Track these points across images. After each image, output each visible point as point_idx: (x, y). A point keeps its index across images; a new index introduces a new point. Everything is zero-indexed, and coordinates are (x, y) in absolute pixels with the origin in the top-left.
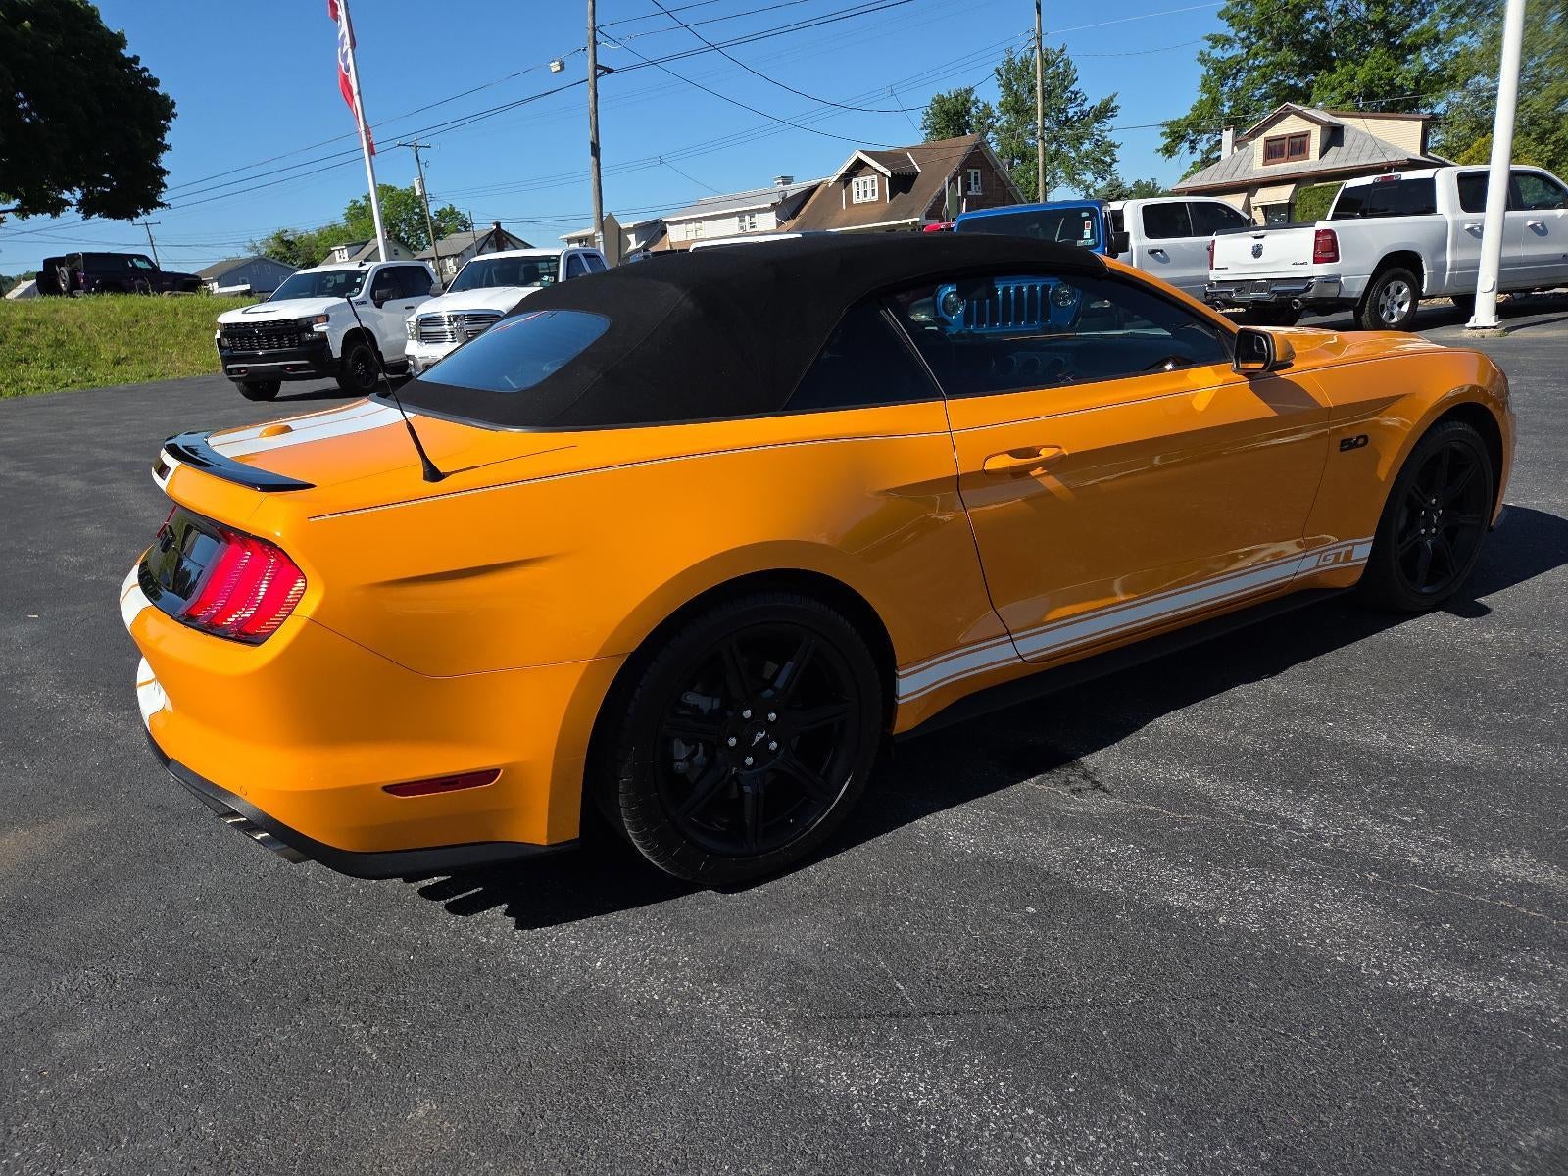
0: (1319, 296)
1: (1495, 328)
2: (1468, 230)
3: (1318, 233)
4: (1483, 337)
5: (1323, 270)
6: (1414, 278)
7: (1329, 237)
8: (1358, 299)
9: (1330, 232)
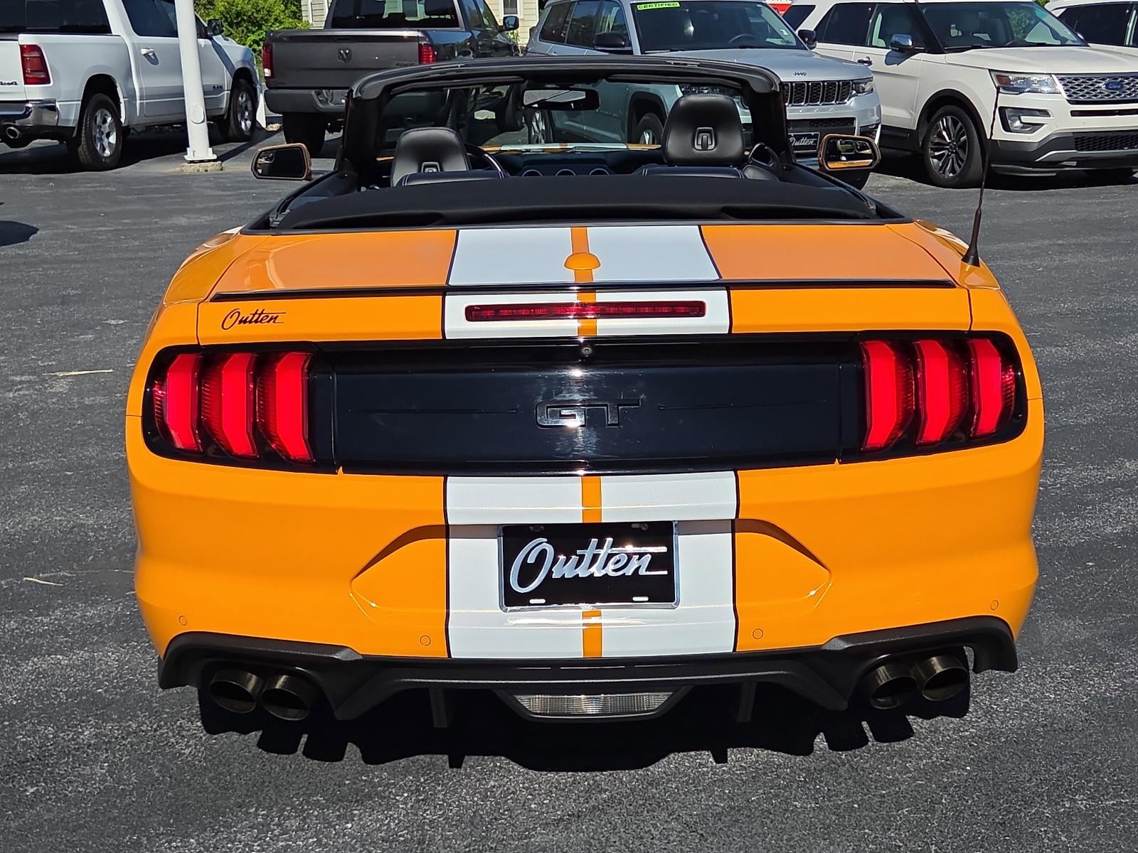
0: (37, 123)
1: (214, 161)
2: (144, 55)
3: (23, 49)
4: (206, 171)
5: (35, 93)
6: (114, 106)
7: (36, 54)
8: (74, 128)
9: (35, 48)
